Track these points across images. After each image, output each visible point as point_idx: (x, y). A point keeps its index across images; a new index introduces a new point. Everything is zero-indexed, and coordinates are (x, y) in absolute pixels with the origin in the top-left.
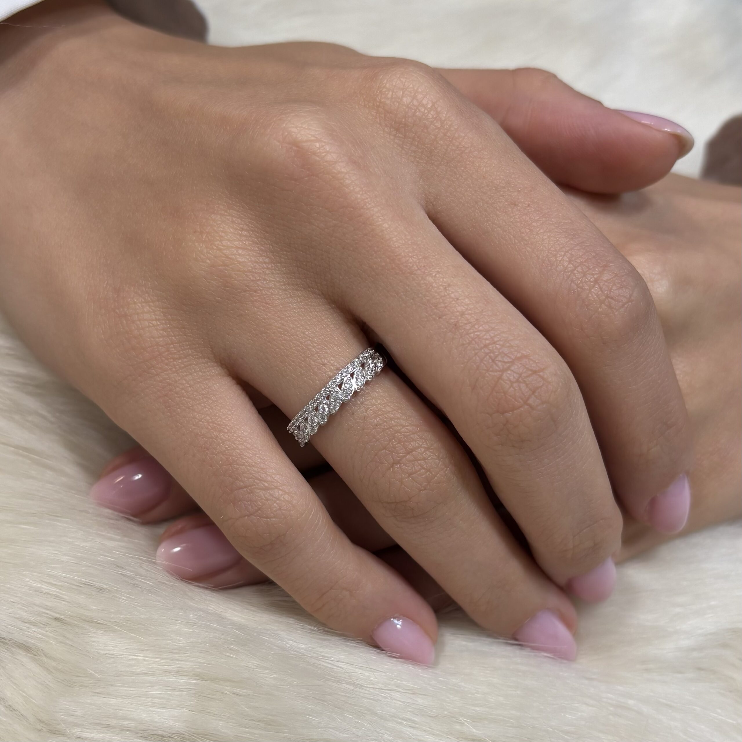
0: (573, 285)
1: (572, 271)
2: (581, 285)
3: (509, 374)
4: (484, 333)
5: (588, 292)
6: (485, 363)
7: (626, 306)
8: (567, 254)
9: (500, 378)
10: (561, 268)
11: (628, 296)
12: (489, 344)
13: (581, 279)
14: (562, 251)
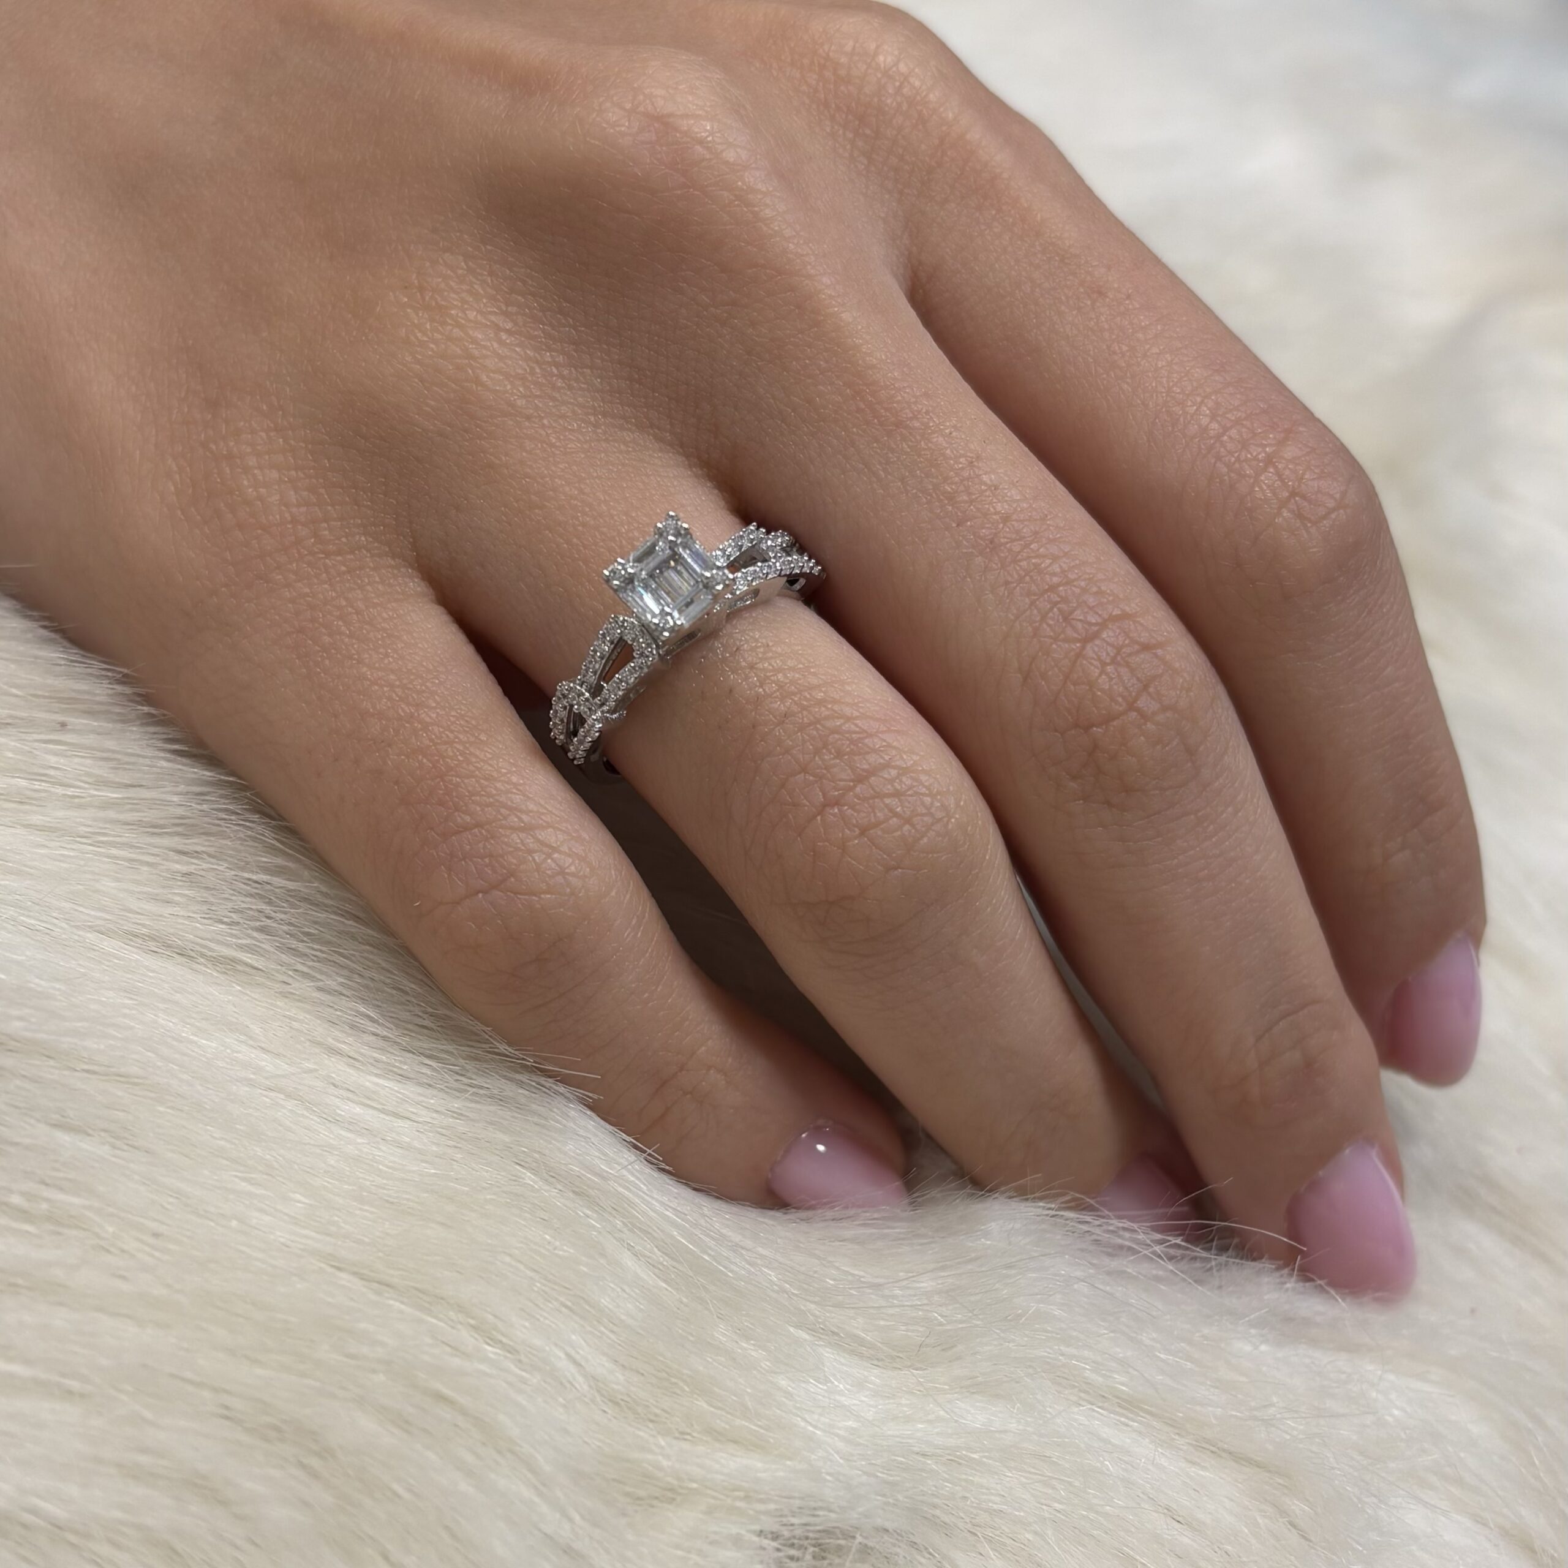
0: (1218, 464)
1: (1218, 437)
2: (1237, 465)
3: (1097, 646)
4: (1048, 561)
5: (1252, 481)
6: (1051, 622)
7: (1333, 516)
8: (1206, 401)
9: (1079, 655)
10: (1193, 429)
11: (1338, 496)
12: (1059, 585)
13: (1236, 455)
14: (1198, 395)
